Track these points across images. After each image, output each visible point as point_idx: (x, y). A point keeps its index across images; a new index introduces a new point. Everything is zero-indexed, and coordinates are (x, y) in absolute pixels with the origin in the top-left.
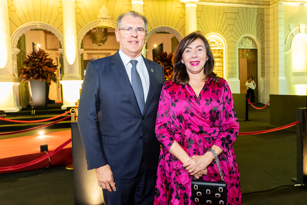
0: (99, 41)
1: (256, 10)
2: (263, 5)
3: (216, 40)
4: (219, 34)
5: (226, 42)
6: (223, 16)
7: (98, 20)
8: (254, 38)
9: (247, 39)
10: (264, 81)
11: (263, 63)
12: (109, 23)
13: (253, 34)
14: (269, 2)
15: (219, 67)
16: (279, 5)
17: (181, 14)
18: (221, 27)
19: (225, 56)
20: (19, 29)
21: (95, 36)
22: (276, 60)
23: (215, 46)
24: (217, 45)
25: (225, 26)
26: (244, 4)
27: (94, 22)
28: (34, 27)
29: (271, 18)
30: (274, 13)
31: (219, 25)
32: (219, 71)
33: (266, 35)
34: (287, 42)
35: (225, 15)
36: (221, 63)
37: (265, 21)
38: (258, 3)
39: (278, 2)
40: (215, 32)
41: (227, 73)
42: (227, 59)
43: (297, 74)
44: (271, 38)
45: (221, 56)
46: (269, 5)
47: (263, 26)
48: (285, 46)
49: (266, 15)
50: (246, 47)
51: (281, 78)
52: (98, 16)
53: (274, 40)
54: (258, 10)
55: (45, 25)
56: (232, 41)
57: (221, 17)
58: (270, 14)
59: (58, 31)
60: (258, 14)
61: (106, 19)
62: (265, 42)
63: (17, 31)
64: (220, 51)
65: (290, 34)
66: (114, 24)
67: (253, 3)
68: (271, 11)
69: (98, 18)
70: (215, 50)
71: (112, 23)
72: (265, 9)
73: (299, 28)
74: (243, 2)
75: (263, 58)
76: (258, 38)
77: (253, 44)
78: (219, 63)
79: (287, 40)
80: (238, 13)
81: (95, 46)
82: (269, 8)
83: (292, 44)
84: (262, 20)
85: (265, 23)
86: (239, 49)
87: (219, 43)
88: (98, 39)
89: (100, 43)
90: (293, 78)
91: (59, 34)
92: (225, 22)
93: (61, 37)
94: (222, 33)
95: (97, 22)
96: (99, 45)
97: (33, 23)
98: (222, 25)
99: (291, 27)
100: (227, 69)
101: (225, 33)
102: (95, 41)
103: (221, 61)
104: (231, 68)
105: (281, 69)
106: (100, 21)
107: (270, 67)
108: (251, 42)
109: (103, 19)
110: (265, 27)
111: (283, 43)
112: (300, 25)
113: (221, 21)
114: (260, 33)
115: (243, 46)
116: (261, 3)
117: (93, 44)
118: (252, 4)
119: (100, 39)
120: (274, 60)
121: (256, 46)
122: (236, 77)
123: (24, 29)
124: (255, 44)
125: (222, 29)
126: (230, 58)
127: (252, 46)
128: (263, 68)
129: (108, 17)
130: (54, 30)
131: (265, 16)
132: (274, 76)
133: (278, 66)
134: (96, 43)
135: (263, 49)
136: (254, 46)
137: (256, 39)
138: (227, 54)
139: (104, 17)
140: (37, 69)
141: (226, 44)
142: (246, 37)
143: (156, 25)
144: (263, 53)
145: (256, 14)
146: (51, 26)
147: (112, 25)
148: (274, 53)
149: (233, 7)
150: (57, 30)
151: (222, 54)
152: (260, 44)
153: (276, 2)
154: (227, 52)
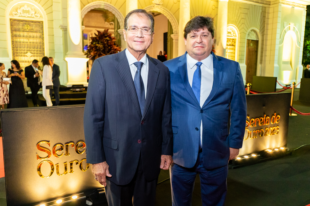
0: (110, 20)
1: (261, 8)
2: (266, 4)
3: (232, 31)
4: (235, 26)
5: (239, 33)
6: (239, 11)
7: (152, 5)
8: (258, 31)
9: (253, 31)
10: (262, 67)
11: (262, 52)
12: (161, 9)
13: (257, 28)
14: (270, 2)
15: (232, 54)
16: (279, 6)
17: (214, 6)
18: (237, 20)
19: (237, 44)
20: (86, 7)
21: (107, 14)
22: (273, 50)
23: (230, 35)
24: (232, 35)
25: (240, 19)
26: (253, 2)
27: (149, 7)
28: (99, 6)
29: (271, 16)
30: (274, 12)
31: (235, 18)
32: (232, 57)
33: (266, 29)
34: (281, 36)
35: (240, 10)
36: (234, 50)
37: (266, 17)
38: (263, 2)
39: (278, 3)
40: (232, 24)
41: (238, 59)
42: (239, 47)
43: (285, 63)
44: (269, 32)
45: (234, 44)
46: (270, 5)
47: (264, 22)
48: (280, 40)
49: (268, 13)
50: (252, 38)
51: (276, 65)
52: (153, 2)
53: (272, 34)
54: (262, 8)
55: (108, 6)
56: (243, 32)
57: (237, 11)
58: (270, 12)
59: (119, 13)
60: (262, 11)
61: (159, 5)
62: (265, 35)
63: (85, 9)
64: (234, 40)
65: (284, 30)
66: (164, 10)
67: (260, 2)
68: (271, 10)
69: (152, 3)
70: (231, 39)
71: (163, 9)
72: (267, 8)
73: (290, 26)
74: (258, 1)
75: (262, 48)
76: (261, 31)
77: (256, 36)
78: (232, 50)
79: (282, 35)
80: (249, 9)
81: (107, 25)
82: (269, 8)
83: (284, 39)
84: (264, 17)
85: (266, 19)
86: (247, 39)
87: (234, 33)
88: (110, 18)
89: (111, 21)
90: (283, 66)
91: (120, 15)
92: (240, 16)
93: (122, 18)
94: (237, 25)
95: (151, 7)
96: (110, 24)
97: (98, 3)
98: (237, 18)
99: (285, 25)
100: (238, 56)
101: (239, 25)
102: (107, 19)
103: (234, 49)
104: (241, 55)
105: (276, 58)
106: (154, 7)
107: (266, 56)
108: (255, 35)
109: (157, 4)
110: (266, 23)
111: (279, 38)
112: (291, 23)
113: (237, 15)
114: (262, 28)
115: (250, 37)
116: (265, 3)
117: (105, 22)
118: (258, 3)
119: (112, 18)
120: (271, 50)
121: (258, 38)
122: (243, 63)
123: (90, 7)
124: (258, 36)
125: (237, 21)
126: (241, 47)
127: (255, 37)
128: (262, 56)
129: (161, 3)
130: (117, 11)
131: (266, 14)
132: (270, 63)
133: (274, 55)
134: (108, 22)
135: (263, 41)
136: (257, 37)
137: (259, 32)
138: (239, 43)
139: (158, 3)
140: (109, 47)
141: (239, 35)
142: (252, 30)
143: (195, 14)
144: (262, 44)
145: (261, 11)
146: (113, 6)
147: (162, 11)
148: (271, 45)
149: (246, 4)
150: (119, 10)
151: (235, 43)
152: (261, 37)
153: (276, 4)
154: (239, 42)
